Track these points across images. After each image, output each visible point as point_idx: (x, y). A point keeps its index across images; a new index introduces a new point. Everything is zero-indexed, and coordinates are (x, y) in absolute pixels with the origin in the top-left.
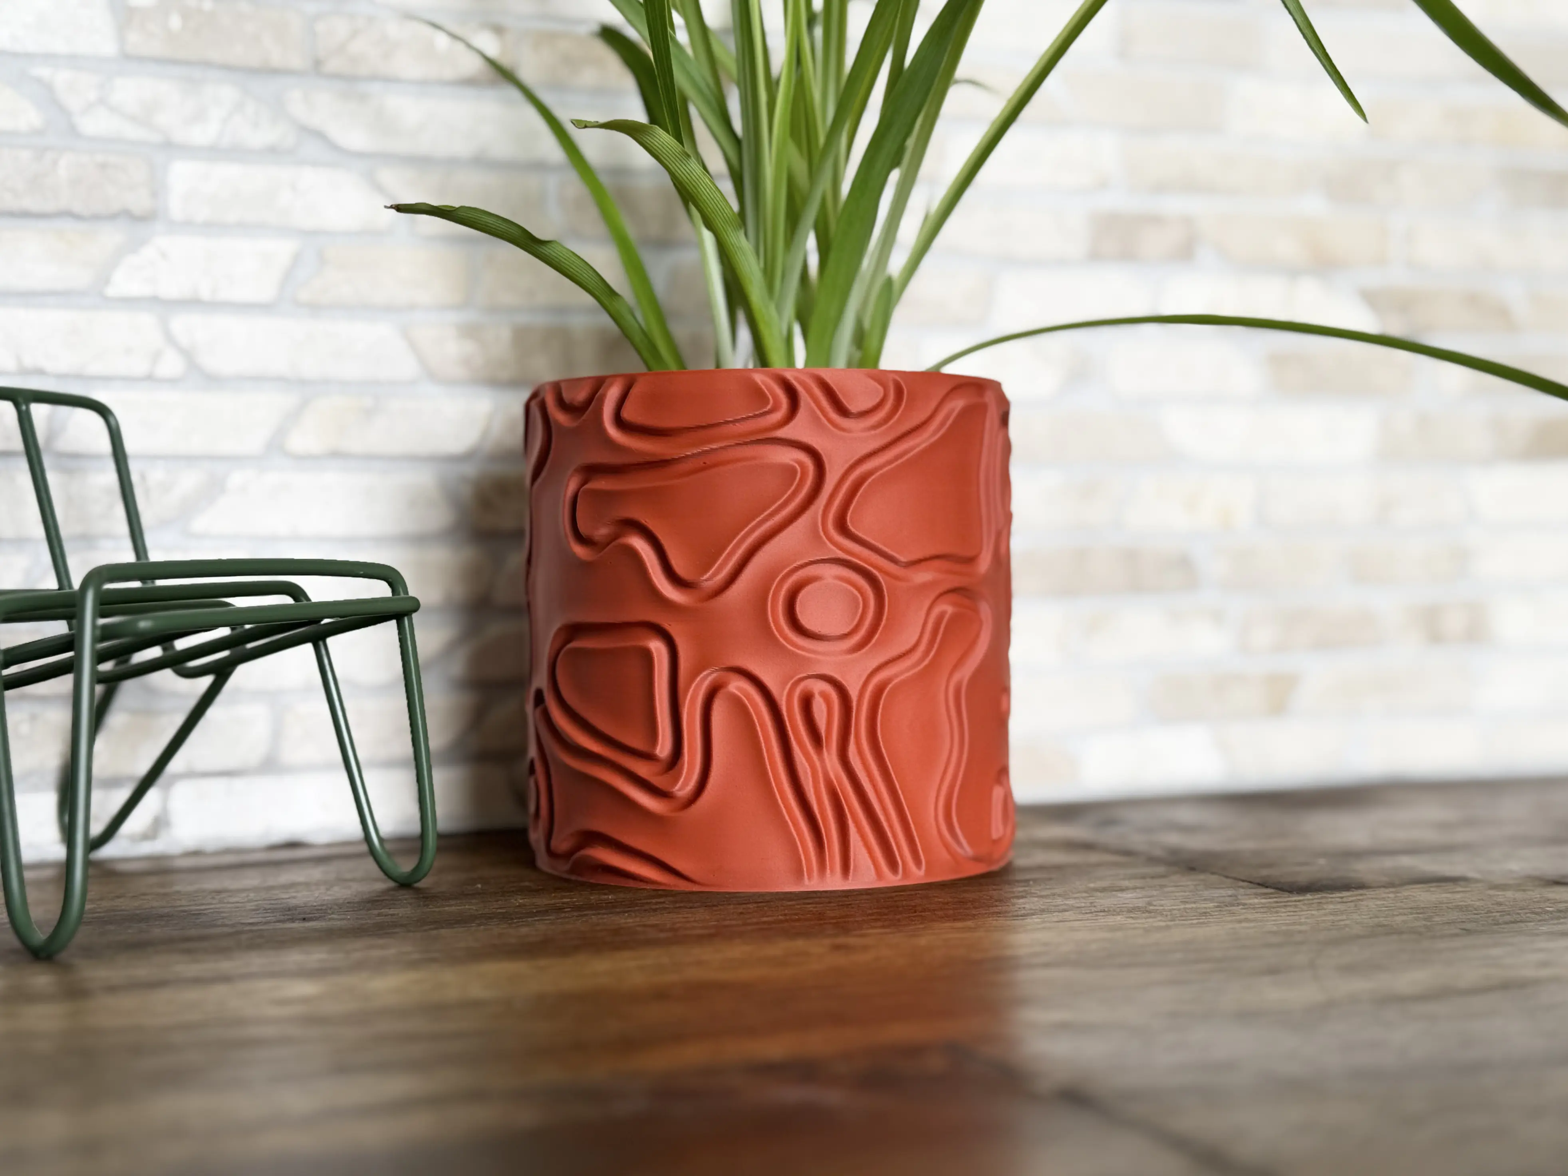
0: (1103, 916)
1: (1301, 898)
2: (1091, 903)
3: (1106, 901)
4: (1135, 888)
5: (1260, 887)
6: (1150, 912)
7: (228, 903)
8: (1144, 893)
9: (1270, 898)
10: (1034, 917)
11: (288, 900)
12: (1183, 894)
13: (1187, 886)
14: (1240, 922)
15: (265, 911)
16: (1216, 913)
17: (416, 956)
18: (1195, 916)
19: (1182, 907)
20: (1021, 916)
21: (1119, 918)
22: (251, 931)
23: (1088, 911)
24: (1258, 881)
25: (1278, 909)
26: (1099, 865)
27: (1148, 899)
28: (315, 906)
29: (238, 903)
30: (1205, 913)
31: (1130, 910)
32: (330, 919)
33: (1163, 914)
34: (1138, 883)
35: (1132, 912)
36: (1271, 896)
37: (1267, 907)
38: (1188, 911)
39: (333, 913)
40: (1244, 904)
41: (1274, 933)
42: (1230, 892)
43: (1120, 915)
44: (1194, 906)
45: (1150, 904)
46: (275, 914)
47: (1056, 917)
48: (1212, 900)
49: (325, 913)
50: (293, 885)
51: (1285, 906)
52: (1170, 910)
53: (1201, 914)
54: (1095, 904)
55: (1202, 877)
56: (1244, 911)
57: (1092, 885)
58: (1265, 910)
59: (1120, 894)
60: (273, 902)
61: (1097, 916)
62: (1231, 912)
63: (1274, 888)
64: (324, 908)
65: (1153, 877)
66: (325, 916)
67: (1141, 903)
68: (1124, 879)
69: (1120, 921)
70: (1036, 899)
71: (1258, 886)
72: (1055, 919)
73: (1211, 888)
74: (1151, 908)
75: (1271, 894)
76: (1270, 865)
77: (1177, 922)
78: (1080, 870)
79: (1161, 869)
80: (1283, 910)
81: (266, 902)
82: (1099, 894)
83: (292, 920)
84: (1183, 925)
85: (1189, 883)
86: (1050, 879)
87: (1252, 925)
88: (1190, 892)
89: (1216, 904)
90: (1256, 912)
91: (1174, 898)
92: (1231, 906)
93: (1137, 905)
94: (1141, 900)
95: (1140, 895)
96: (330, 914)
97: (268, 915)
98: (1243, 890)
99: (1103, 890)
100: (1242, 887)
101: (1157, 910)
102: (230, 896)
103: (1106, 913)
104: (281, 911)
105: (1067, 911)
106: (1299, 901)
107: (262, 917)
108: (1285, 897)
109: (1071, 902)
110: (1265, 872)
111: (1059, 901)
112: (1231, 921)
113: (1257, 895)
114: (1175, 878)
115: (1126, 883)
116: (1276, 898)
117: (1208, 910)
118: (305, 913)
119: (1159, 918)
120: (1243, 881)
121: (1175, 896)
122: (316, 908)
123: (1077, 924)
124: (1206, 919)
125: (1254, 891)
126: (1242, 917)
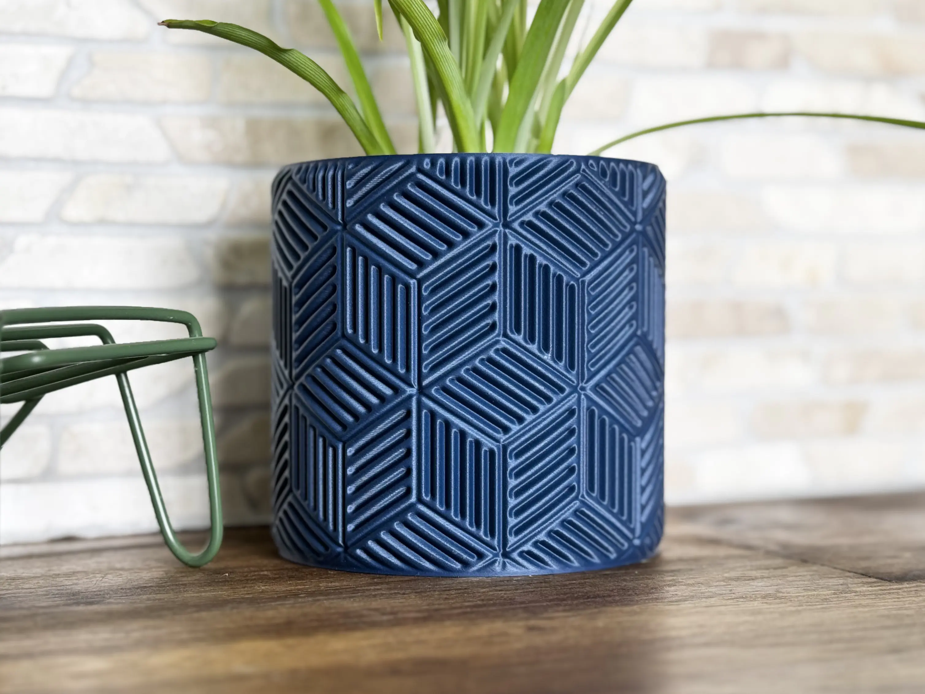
0: (743, 601)
1: (900, 586)
2: (731, 590)
3: (742, 589)
4: (762, 578)
5: (865, 577)
6: (780, 598)
7: (22, 589)
8: (770, 582)
9: (875, 587)
10: (686, 602)
11: (73, 586)
12: (804, 582)
13: (804, 576)
14: (856, 607)
15: (54, 596)
16: (835, 600)
17: (185, 636)
18: (817, 602)
19: (805, 594)
20: (676, 601)
21: (756, 603)
22: (45, 614)
23: (730, 598)
24: (860, 571)
25: (884, 596)
26: (728, 558)
27: (776, 587)
28: (95, 592)
29: (30, 588)
30: (826, 599)
31: (764, 597)
32: (109, 603)
33: (791, 600)
34: (766, 573)
35: (765, 598)
36: (875, 584)
37: (875, 594)
38: (811, 597)
39: (110, 598)
40: (856, 592)
41: (888, 617)
42: (841, 581)
43: (756, 601)
44: (815, 593)
45: (778, 591)
46: (63, 599)
47: (705, 602)
48: (828, 588)
49: (104, 597)
50: (74, 573)
51: (890, 593)
52: (797, 597)
53: (822, 600)
54: (733, 591)
55: (815, 568)
56: (857, 597)
57: (726, 575)
58: (873, 597)
59: (752, 583)
60: (59, 588)
61: (738, 601)
62: (847, 599)
63: (876, 578)
64: (102, 593)
65: (775, 569)
66: (103, 600)
67: (771, 590)
68: (751, 570)
69: (757, 606)
70: (685, 587)
71: (862, 576)
72: (704, 604)
73: (825, 578)
74: (781, 594)
75: (875, 582)
76: (867, 558)
77: (805, 607)
78: (714, 562)
79: (779, 562)
80: (887, 596)
81: (54, 588)
82: (734, 583)
83: (78, 604)
84: (810, 610)
85: (805, 573)
86: (691, 570)
87: (866, 609)
88: (809, 580)
89: (833, 592)
90: (867, 599)
91: (796, 586)
92: (845, 593)
93: (768, 592)
94: (770, 587)
95: (768, 584)
96: (108, 599)
97: (56, 599)
98: (851, 580)
99: (737, 579)
100: (851, 577)
101: (786, 596)
102: (23, 583)
103: (745, 600)
104: (67, 596)
105: (712, 597)
106: (900, 589)
107: (52, 601)
108: (887, 586)
109: (713, 590)
110: (864, 564)
111: (703, 589)
112: (848, 607)
113: (864, 583)
114: (793, 568)
115: (754, 573)
116: (879, 586)
117: (828, 597)
118: (87, 598)
119: (790, 604)
120: (849, 572)
121: (798, 585)
122: (96, 593)
123: (723, 608)
124: (827, 604)
125: (860, 580)
126: (857, 602)
